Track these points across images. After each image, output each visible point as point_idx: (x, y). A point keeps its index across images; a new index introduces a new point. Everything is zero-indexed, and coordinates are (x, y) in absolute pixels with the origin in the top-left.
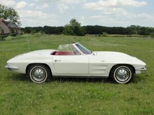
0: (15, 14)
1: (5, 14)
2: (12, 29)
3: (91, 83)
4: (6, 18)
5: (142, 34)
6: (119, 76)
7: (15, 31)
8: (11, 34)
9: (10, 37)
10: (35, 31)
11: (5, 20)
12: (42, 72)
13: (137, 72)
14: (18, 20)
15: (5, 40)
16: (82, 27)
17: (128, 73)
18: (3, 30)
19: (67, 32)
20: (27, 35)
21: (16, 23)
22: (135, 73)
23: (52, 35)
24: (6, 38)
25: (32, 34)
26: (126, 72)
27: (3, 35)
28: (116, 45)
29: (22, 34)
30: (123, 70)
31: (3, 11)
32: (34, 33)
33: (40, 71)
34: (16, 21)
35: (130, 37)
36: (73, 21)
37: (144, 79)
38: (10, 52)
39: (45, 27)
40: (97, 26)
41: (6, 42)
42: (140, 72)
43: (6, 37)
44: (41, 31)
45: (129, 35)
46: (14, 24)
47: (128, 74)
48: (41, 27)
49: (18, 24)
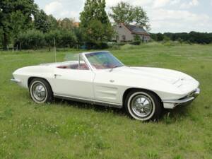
0: (143, 15)
1: (130, 15)
2: (136, 36)
4: (131, 20)
7: (141, 38)
9: (127, 46)
11: (131, 24)
14: (147, 24)
15: (119, 49)
21: (144, 28)
25: (164, 43)
30: (143, 99)
31: (127, 11)
33: (41, 87)
34: (144, 25)
39: (192, 32)
44: (180, 38)
46: (142, 28)
47: (150, 107)
48: (186, 33)
49: (147, 28)
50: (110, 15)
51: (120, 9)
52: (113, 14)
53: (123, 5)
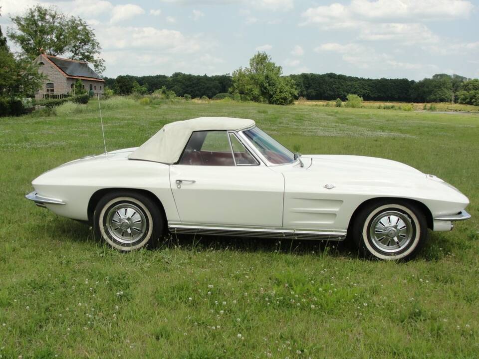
0: (87, 38)
1: (58, 38)
2: (77, 83)
3: (289, 257)
4: (60, 50)
5: (470, 103)
6: (379, 235)
7: (88, 89)
8: (74, 96)
9: (69, 106)
10: (144, 89)
11: (59, 56)
12: (137, 217)
13: (437, 226)
14: (96, 56)
15: (55, 114)
16: (284, 78)
17: (410, 228)
18: (51, 85)
19: (242, 93)
20: (119, 100)
21: (91, 65)
22: (431, 226)
23: (197, 101)
24: (59, 109)
25: (137, 98)
26: (401, 224)
27: (51, 100)
28: (385, 134)
29: (106, 96)
30: (394, 219)
31: (52, 29)
32: (143, 93)
33: (131, 211)
34: (89, 58)
35: (431, 109)
36: (261, 60)
37: (461, 246)
38: (63, 148)
39: (176, 75)
40: (331, 76)
41: (58, 119)
42: (448, 226)
43: (58, 104)
44: (163, 88)
45: (429, 105)
46: (85, 65)
47: (407, 231)
48: (164, 77)
49: (96, 66)
50: (13, 37)
51: (35, 23)
52: (19, 33)
53: (43, 14)
